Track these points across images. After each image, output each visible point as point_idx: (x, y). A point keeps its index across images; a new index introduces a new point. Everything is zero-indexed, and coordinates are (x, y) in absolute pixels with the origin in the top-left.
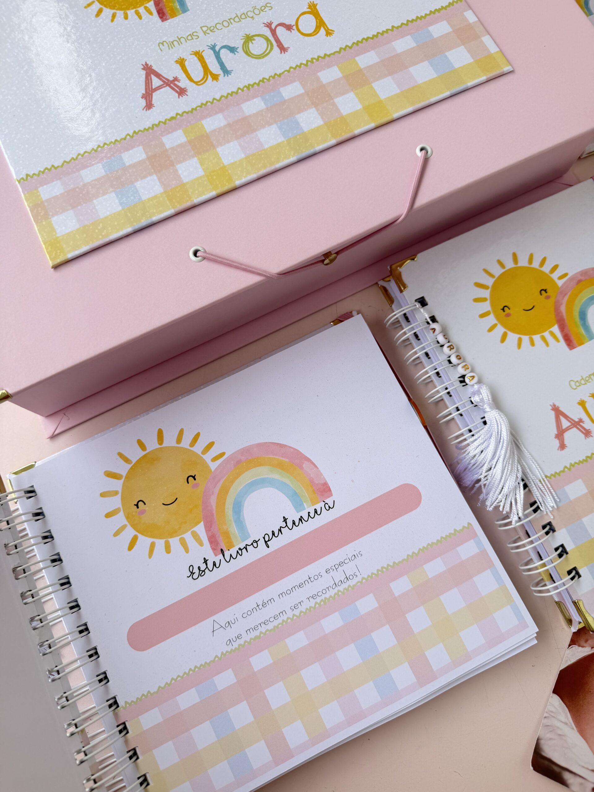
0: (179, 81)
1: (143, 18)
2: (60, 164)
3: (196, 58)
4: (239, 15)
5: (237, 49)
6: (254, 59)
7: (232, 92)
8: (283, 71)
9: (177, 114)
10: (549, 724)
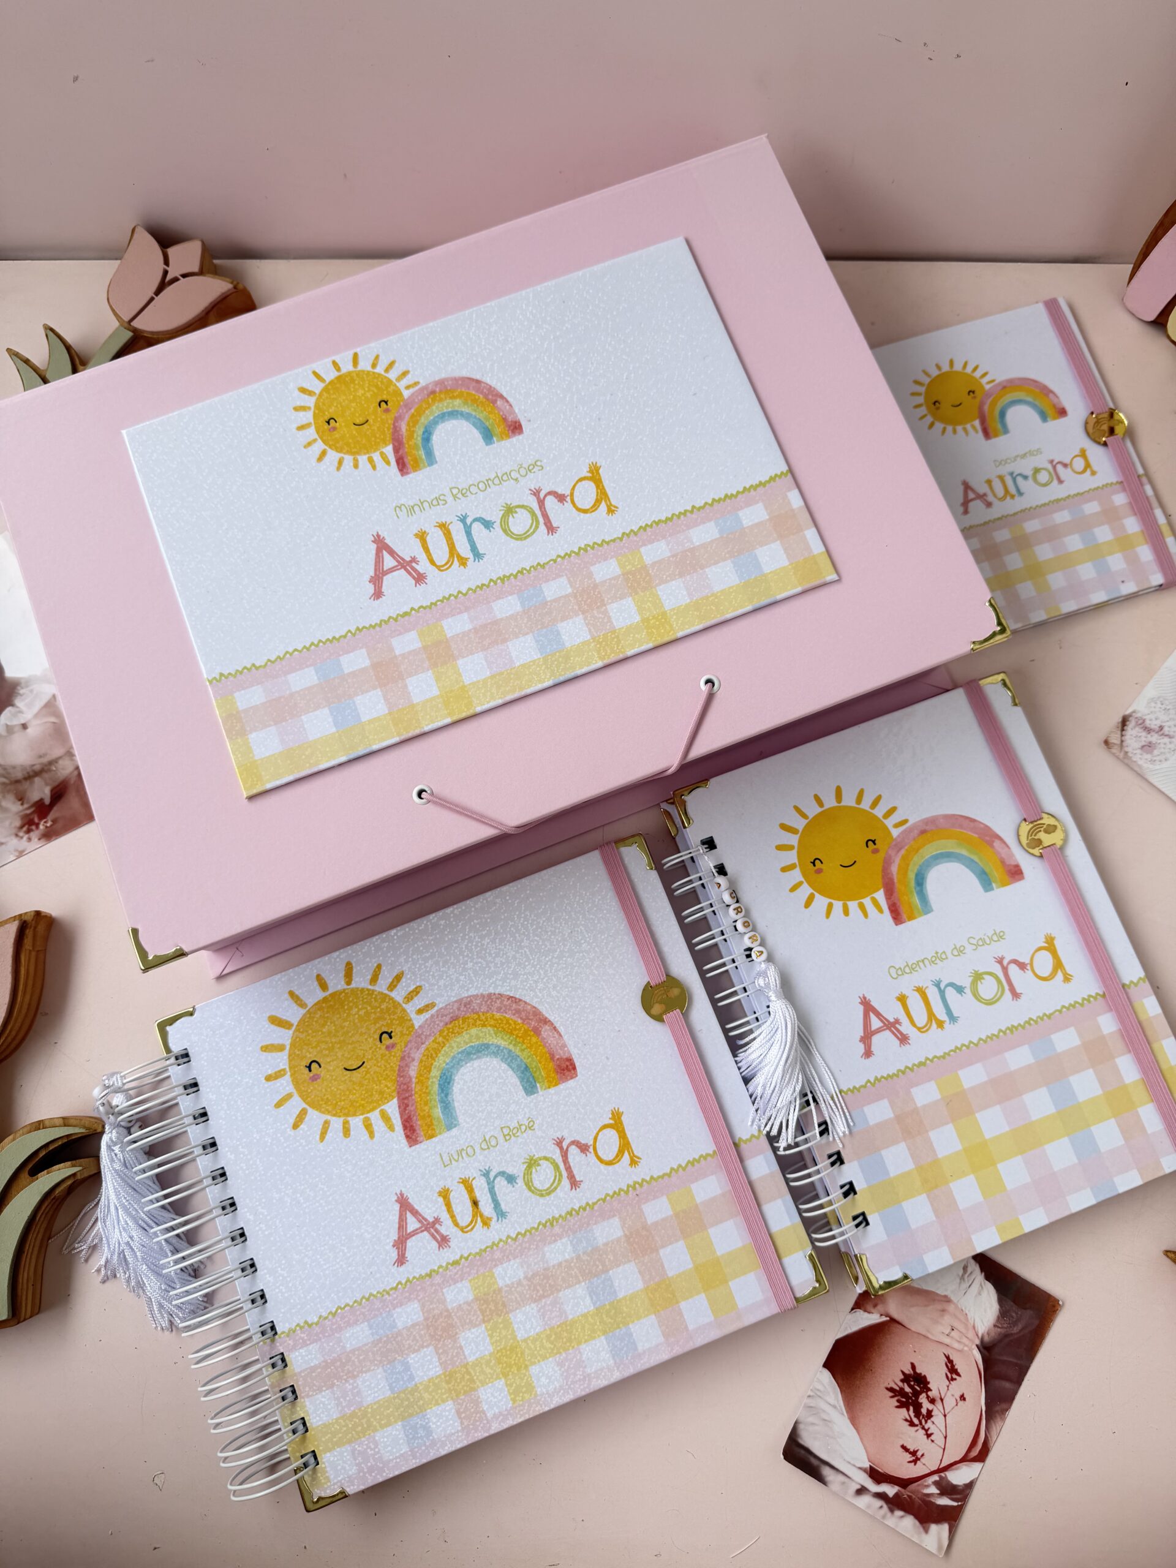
0: (417, 562)
1: (378, 469)
2: (263, 664)
3: (441, 533)
4: (500, 475)
5: (493, 523)
6: (514, 540)
7: (483, 585)
8: (548, 560)
9: (412, 609)
10: (812, 1405)
